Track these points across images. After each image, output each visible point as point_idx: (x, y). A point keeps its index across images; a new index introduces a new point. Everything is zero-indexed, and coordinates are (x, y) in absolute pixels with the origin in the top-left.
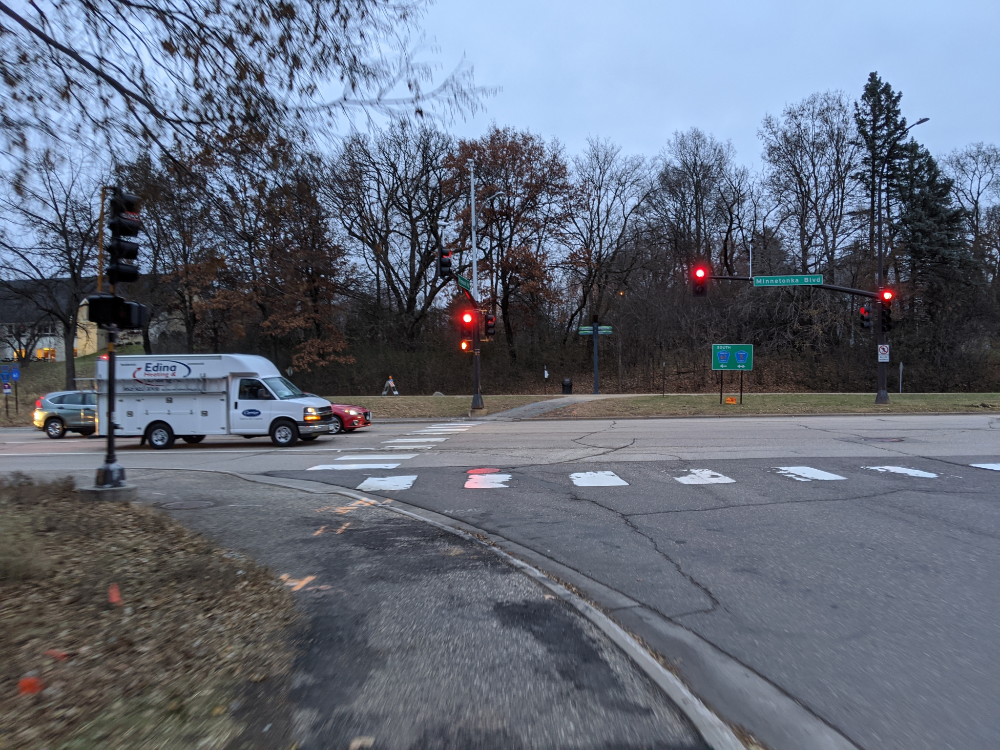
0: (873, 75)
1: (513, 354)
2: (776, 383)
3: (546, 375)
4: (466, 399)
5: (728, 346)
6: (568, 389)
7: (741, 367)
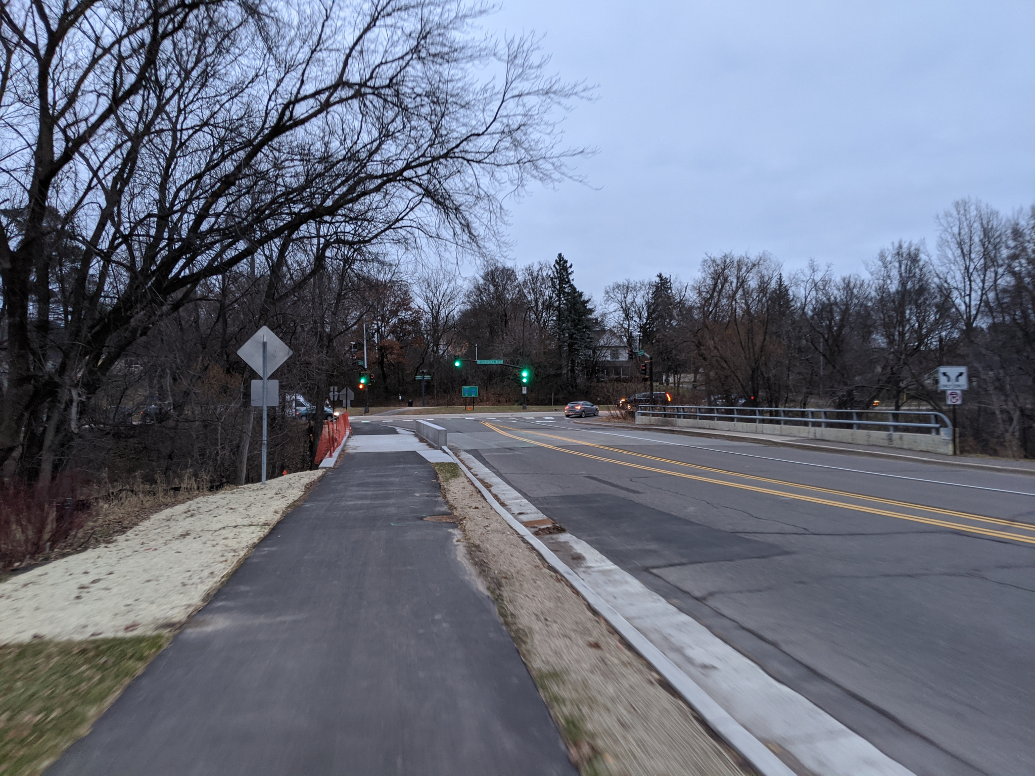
0: (560, 255)
1: (386, 388)
2: (506, 401)
3: (400, 398)
4: (362, 409)
5: (468, 387)
6: (410, 405)
7: (473, 395)
